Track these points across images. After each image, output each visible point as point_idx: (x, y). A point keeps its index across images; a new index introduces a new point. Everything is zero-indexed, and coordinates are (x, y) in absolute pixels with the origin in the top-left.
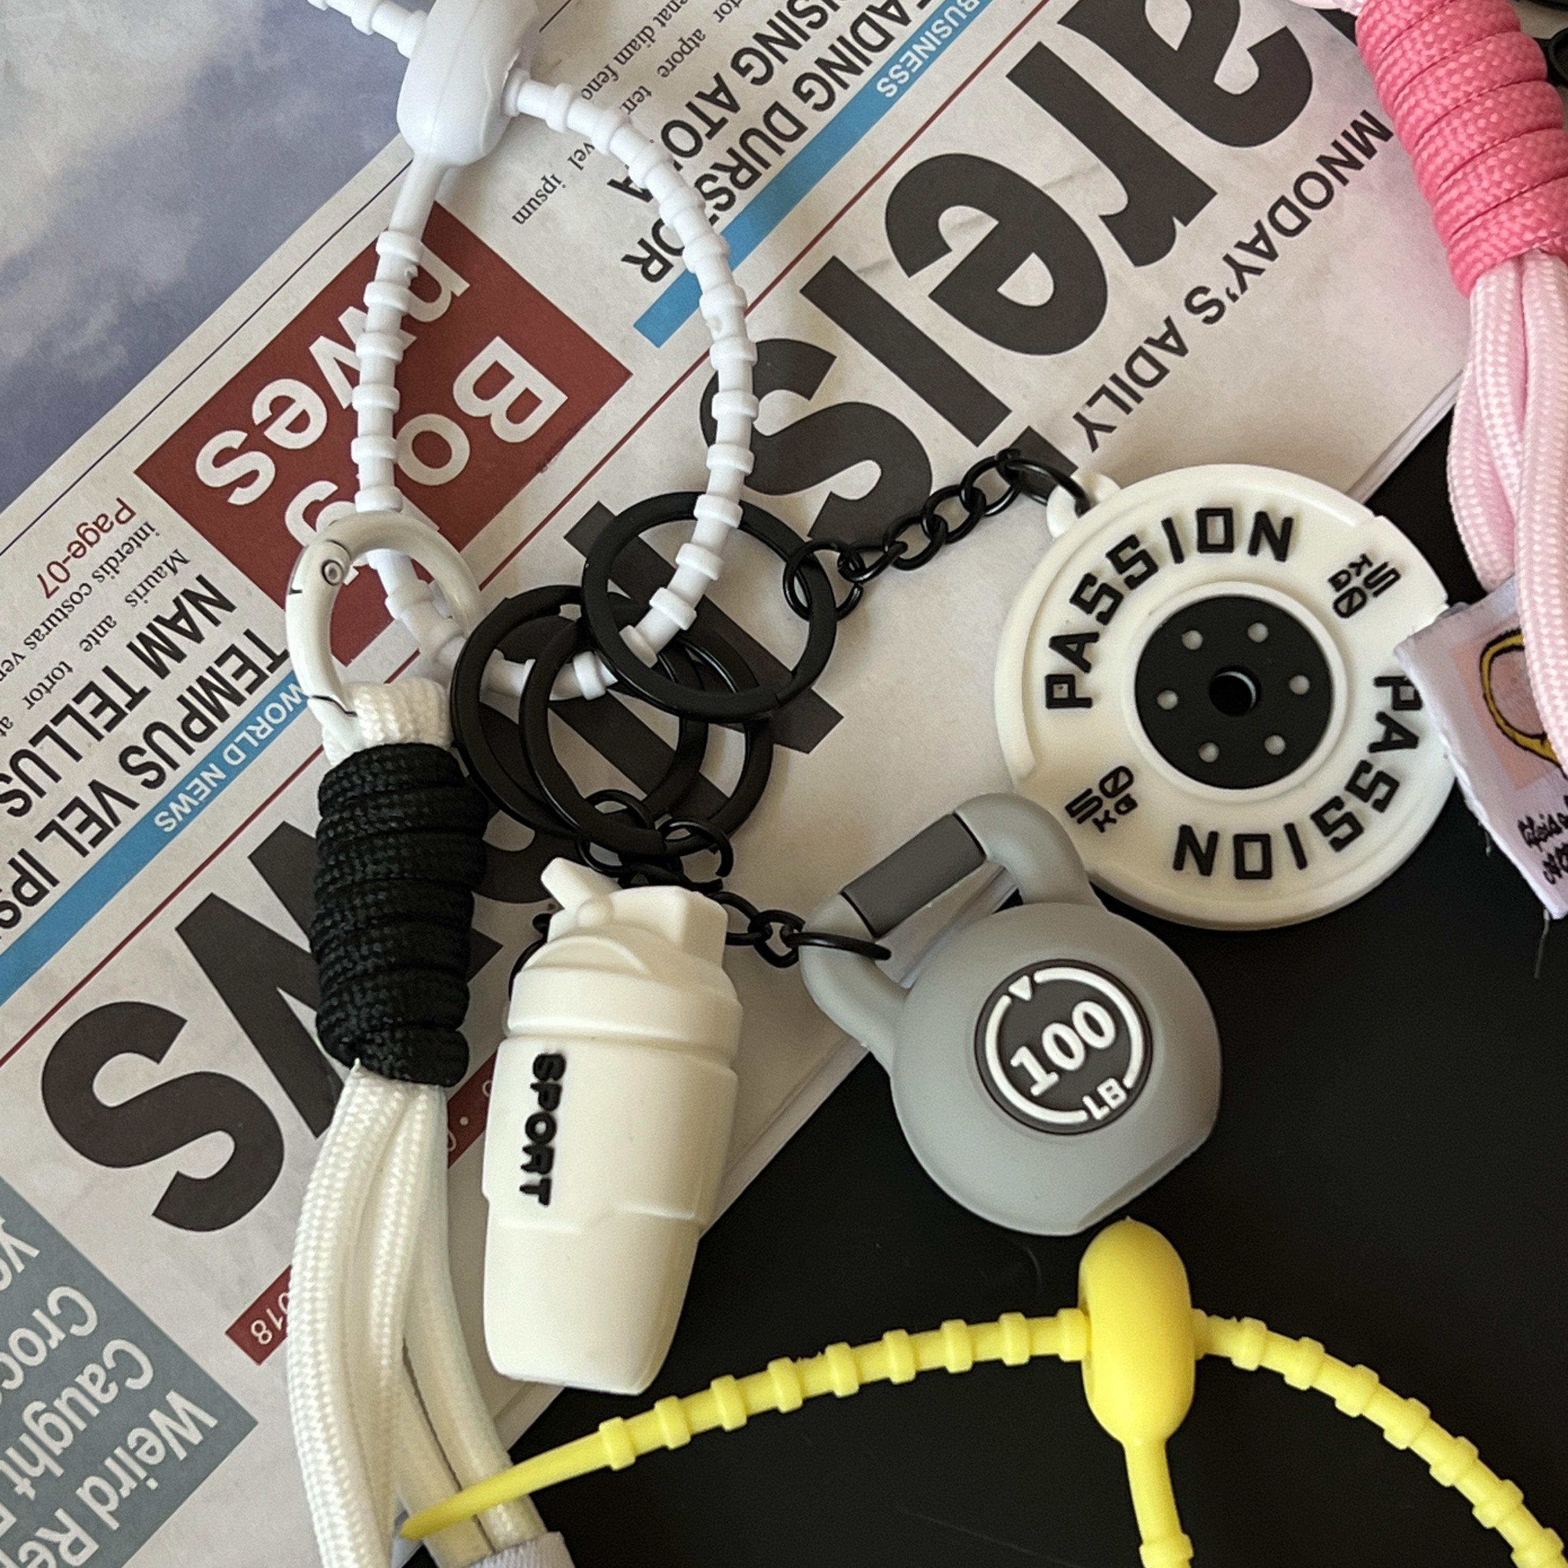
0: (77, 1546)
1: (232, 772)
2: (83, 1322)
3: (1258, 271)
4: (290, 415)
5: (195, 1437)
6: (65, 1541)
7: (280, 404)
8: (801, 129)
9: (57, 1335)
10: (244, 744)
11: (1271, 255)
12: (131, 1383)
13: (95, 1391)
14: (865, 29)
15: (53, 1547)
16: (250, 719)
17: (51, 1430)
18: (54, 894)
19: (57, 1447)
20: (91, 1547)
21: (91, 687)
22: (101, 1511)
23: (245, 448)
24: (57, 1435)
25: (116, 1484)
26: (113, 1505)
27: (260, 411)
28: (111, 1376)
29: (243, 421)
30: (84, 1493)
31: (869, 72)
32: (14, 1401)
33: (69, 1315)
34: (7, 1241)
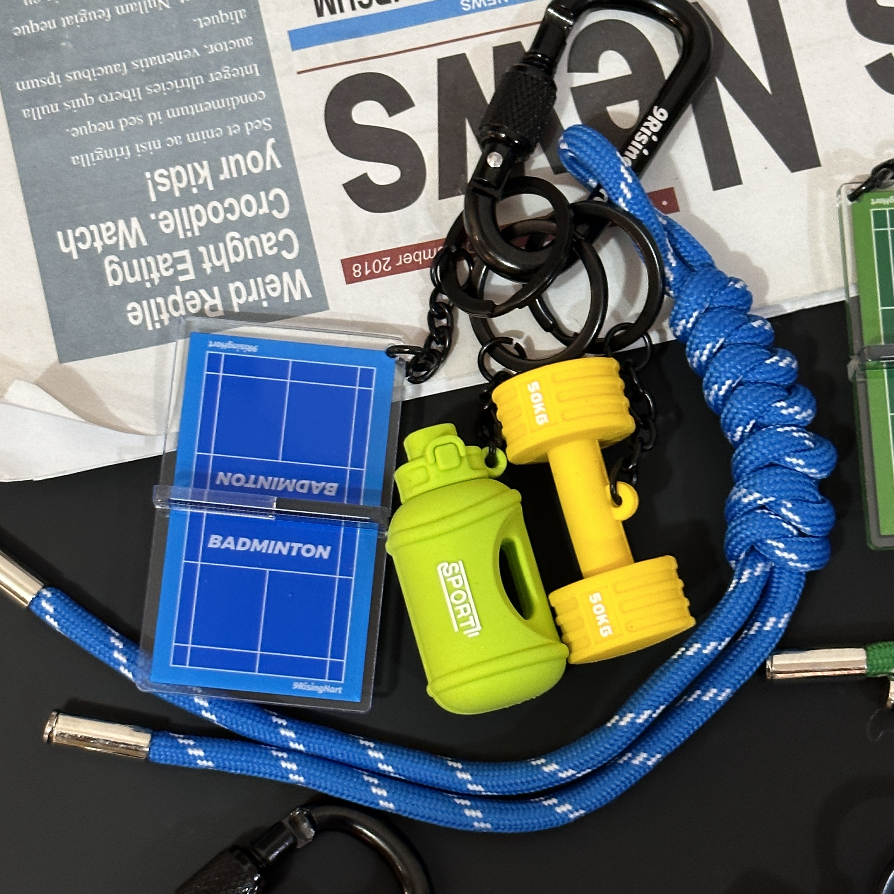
6: (210, 302)
9: (265, 209)
12: (284, 253)
13: (266, 245)
15: (203, 301)
17: (236, 250)
18: (394, 6)
19: (233, 259)
20: (220, 312)
22: (235, 300)
24: (237, 254)
25: (249, 293)
26: (242, 301)
28: (278, 244)
30: (232, 287)
32: (227, 225)
33: (277, 204)
34: (270, 152)
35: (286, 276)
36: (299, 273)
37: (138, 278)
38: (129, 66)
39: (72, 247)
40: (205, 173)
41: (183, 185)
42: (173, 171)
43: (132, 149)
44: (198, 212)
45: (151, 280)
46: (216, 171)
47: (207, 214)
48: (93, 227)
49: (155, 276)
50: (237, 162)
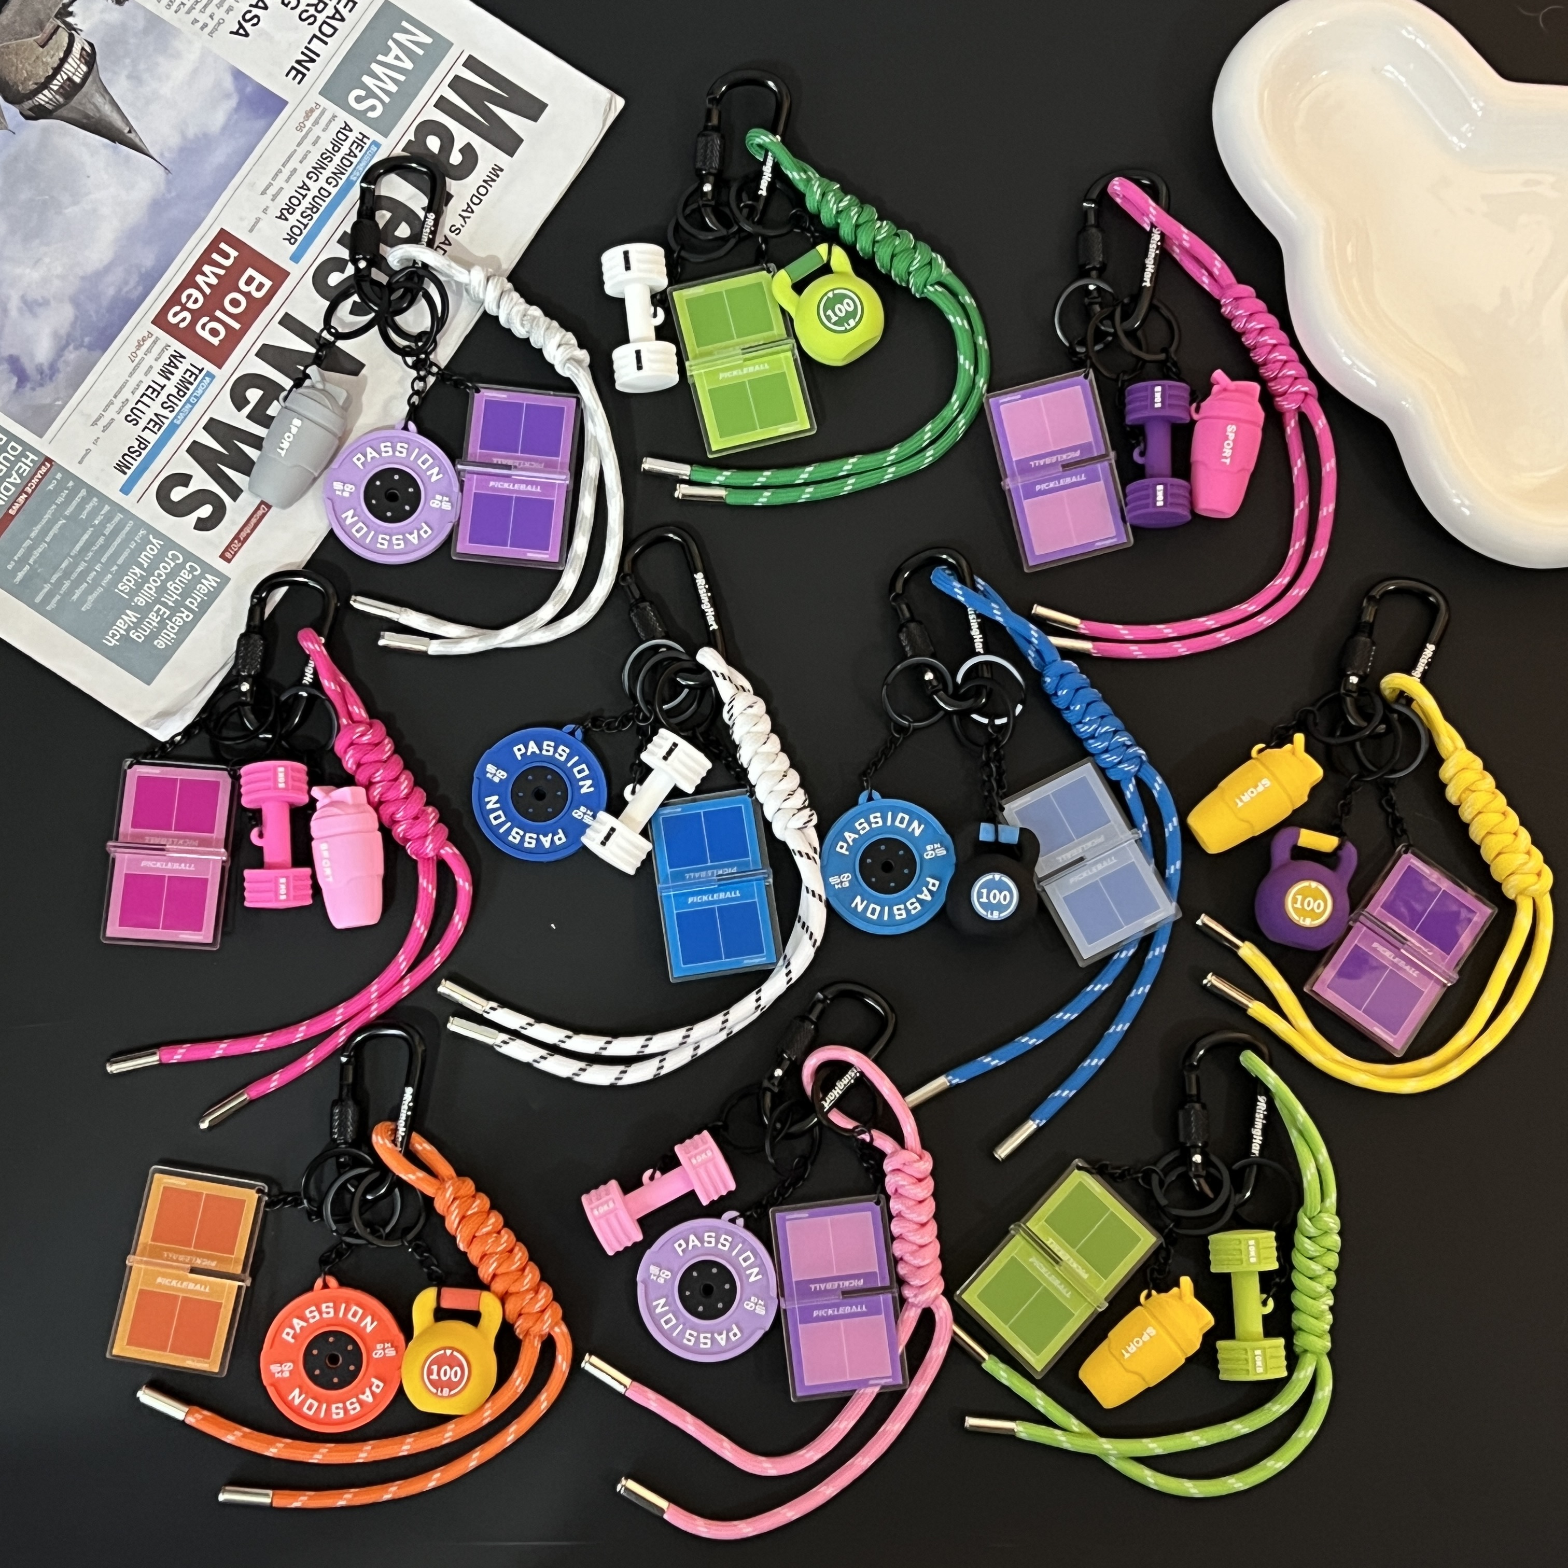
0: (188, 616)
1: (193, 405)
2: (179, 559)
3: (469, 218)
4: (192, 299)
5: (215, 585)
6: (184, 616)
7: (189, 296)
8: (330, 194)
9: (173, 564)
10: (195, 397)
11: (472, 212)
12: (195, 573)
13: (186, 577)
14: (345, 161)
15: (181, 617)
16: (196, 389)
17: (175, 588)
18: (150, 446)
19: (178, 592)
20: (191, 616)
21: (150, 387)
22: (193, 607)
23: (181, 311)
24: (178, 589)
25: (196, 599)
26: (196, 604)
27: (184, 299)
28: (190, 572)
29: (180, 303)
30: (187, 603)
31: (347, 174)
32: (164, 582)
33: (175, 558)
34: (154, 541)
35: (203, 581)
36: (207, 576)
37: (149, 631)
38: (71, 557)
39: (114, 642)
40: (137, 571)
41: (133, 582)
42: (124, 580)
43: (102, 586)
44: (149, 588)
45: (155, 627)
46: (140, 566)
47: (153, 585)
48: (115, 627)
49: (155, 624)
50: (145, 556)
